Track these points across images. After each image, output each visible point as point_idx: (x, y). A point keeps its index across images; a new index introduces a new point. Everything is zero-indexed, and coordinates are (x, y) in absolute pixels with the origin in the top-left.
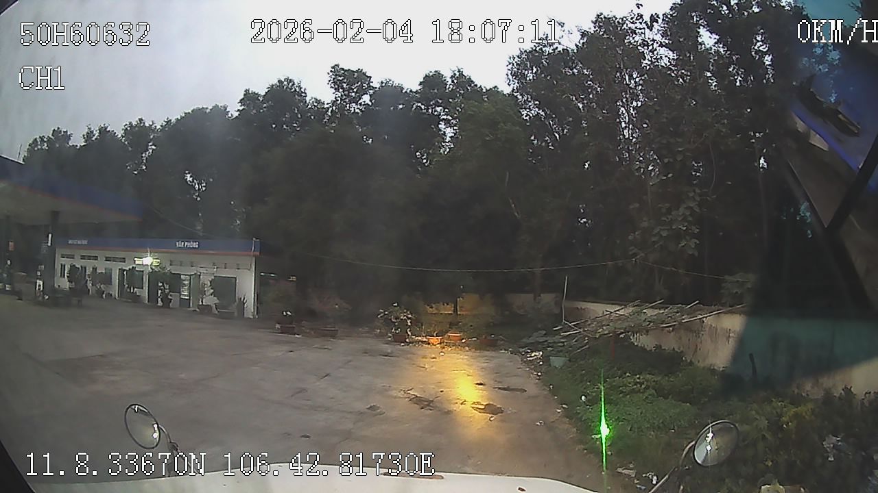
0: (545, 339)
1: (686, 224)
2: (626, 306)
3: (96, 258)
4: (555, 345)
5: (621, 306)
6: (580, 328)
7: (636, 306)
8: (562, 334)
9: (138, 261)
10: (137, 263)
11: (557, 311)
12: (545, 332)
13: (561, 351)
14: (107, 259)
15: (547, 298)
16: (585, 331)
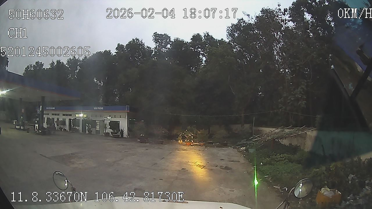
0: (246, 142)
1: (301, 95)
2: (278, 129)
3: (58, 115)
4: (250, 145)
5: (276, 128)
6: (260, 138)
7: (282, 128)
8: (253, 140)
9: (77, 115)
10: (76, 116)
11: (251, 131)
12: (246, 140)
13: (253, 147)
14: (64, 115)
15: (247, 126)
16: (261, 139)
